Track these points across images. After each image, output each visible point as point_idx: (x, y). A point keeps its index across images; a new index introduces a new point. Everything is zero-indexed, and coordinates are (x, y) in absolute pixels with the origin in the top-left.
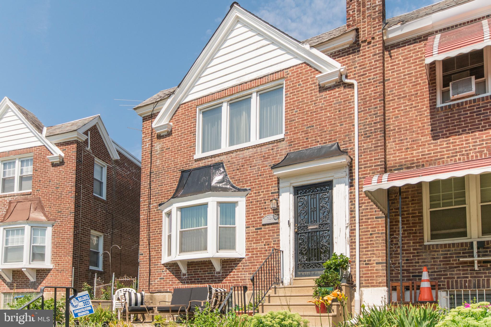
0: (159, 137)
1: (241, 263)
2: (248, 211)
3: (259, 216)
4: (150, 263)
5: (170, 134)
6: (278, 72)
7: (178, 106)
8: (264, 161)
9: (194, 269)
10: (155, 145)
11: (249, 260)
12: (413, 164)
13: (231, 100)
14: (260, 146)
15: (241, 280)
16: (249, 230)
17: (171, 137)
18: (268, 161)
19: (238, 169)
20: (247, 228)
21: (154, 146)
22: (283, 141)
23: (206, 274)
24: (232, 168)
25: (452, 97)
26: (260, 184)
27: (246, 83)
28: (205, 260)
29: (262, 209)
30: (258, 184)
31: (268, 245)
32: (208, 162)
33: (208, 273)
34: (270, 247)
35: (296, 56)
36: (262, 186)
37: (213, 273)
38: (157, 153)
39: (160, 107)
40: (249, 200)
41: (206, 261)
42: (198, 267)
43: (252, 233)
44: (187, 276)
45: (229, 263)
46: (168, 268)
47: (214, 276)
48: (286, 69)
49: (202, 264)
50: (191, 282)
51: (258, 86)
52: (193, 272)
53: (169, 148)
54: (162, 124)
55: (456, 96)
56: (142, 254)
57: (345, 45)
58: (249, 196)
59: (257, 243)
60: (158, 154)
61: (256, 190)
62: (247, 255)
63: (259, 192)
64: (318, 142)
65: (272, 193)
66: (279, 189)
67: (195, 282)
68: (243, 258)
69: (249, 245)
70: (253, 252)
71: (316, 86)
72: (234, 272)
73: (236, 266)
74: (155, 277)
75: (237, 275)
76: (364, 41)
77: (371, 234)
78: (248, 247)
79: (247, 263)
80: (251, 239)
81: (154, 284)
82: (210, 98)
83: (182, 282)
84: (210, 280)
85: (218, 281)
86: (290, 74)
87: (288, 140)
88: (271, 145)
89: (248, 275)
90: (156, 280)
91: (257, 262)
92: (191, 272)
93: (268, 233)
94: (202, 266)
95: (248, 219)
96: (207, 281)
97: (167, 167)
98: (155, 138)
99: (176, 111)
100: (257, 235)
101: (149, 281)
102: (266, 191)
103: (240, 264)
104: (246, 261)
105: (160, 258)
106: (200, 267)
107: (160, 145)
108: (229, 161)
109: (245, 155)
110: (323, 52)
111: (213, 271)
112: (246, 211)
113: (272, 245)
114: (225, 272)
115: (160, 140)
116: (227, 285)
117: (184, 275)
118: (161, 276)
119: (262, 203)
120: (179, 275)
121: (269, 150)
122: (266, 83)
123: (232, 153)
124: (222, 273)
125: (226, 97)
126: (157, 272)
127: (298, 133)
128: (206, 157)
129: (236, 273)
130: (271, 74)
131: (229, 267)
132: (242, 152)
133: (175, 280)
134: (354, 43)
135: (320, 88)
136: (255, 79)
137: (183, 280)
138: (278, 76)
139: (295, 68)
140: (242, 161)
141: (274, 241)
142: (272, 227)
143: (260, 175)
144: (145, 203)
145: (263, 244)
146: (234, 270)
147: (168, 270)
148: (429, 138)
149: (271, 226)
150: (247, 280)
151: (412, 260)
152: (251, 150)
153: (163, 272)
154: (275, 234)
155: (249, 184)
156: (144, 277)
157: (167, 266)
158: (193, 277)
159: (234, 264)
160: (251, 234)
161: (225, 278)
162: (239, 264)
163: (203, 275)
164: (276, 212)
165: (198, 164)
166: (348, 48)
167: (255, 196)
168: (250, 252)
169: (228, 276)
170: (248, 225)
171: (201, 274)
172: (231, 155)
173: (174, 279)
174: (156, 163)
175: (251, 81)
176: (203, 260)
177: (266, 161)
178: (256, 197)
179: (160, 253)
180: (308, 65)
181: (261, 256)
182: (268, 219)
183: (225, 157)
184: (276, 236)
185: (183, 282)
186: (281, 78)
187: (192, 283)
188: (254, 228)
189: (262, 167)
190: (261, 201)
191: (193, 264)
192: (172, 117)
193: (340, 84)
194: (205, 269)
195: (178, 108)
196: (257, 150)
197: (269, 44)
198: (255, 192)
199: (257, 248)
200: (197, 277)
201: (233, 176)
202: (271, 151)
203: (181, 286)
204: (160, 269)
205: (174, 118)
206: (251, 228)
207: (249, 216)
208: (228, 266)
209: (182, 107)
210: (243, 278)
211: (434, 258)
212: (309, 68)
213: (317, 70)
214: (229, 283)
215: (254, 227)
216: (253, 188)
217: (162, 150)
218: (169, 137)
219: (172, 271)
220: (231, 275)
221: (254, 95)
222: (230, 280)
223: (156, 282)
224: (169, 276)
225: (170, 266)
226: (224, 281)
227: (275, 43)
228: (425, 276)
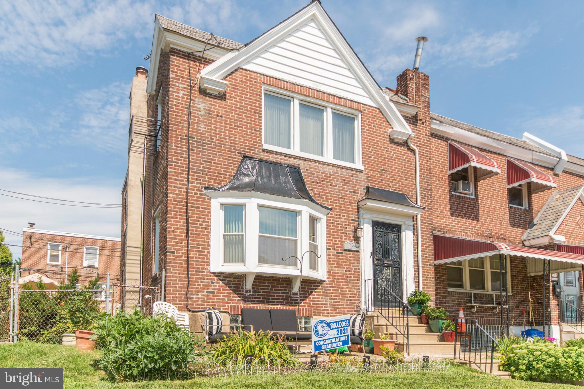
0: (203, 92)
1: (322, 286)
2: (329, 231)
3: (340, 240)
4: (188, 267)
5: (222, 97)
6: (356, 102)
7: (236, 68)
8: (344, 185)
9: (263, 286)
10: (197, 100)
11: (330, 284)
12: (441, 229)
13: (302, 100)
14: (340, 168)
15: (321, 304)
16: (330, 252)
17: (224, 103)
18: (348, 186)
19: (317, 183)
20: (328, 249)
21: (194, 101)
22: (362, 172)
23: (279, 293)
24: (311, 179)
25: (461, 190)
26: (341, 207)
27: (324, 93)
28: (278, 276)
29: (343, 233)
30: (339, 206)
31: (349, 271)
32: (281, 159)
33: (282, 293)
34: (351, 274)
35: (372, 97)
36: (342, 210)
37: (288, 293)
38: (200, 113)
39: (217, 56)
40: (330, 220)
41: (280, 278)
42: (268, 283)
43: (333, 255)
44: (252, 293)
45: (308, 284)
46: (221, 278)
47: (290, 297)
48: (363, 104)
49: (273, 280)
50: (258, 301)
51: (336, 104)
52: (261, 289)
53: (221, 116)
54: (213, 78)
55: (463, 191)
56: (173, 252)
57: (409, 114)
58: (329, 215)
59: (338, 267)
60: (201, 115)
61: (337, 212)
62: (328, 278)
63: (340, 215)
64: (390, 187)
65: (352, 220)
66: (358, 218)
67: (264, 301)
68: (324, 281)
69: (331, 268)
70: (334, 276)
71: (387, 135)
72: (314, 295)
73: (316, 289)
74: (198, 288)
75: (317, 298)
76: (420, 120)
77: (427, 277)
78: (329, 270)
79: (328, 287)
80: (332, 262)
81: (196, 298)
82: (282, 84)
83: (244, 301)
84: (285, 301)
85: (295, 303)
86: (366, 112)
87: (366, 174)
88: (351, 172)
89: (329, 300)
90: (200, 294)
91: (339, 288)
92: (258, 289)
93: (350, 260)
94: (274, 283)
95: (329, 240)
96: (280, 302)
97: (218, 140)
98: (195, 90)
99: (233, 73)
100: (338, 259)
101: (187, 294)
102: (347, 216)
103: (320, 287)
104: (327, 284)
105: (208, 263)
106: (271, 283)
107: (205, 104)
108: (307, 170)
109: (325, 170)
111: (289, 290)
112: (327, 231)
113: (353, 272)
114: (303, 294)
115: (205, 97)
116: (306, 309)
117: (247, 291)
118: (208, 289)
119: (343, 227)
120: (240, 291)
121: (349, 175)
122: (344, 106)
123: (311, 162)
124: (301, 294)
125: (300, 94)
126: (202, 282)
127: (374, 171)
128: (278, 152)
129: (316, 296)
130: (349, 100)
131: (308, 289)
132: (322, 166)
133: (233, 297)
134: (413, 117)
135: (390, 139)
136: (334, 96)
137: (246, 298)
138: (356, 106)
139: (370, 108)
140: (322, 175)
141: (355, 269)
142: (353, 254)
143: (341, 198)
144: (178, 176)
145: (344, 270)
146: (314, 293)
147: (221, 282)
148: (448, 213)
149: (352, 253)
150: (329, 306)
151: (442, 301)
152: (331, 167)
153: (212, 283)
154: (356, 262)
155: (330, 203)
156: (176, 287)
157: (220, 276)
158: (262, 295)
159: (314, 286)
160: (332, 257)
161: (303, 300)
162: (319, 286)
163: (275, 295)
164: (357, 240)
165: (267, 156)
166: (410, 118)
167: (336, 218)
168: (331, 275)
169: (307, 299)
170: (328, 246)
171: (272, 293)
172: (309, 163)
173: (231, 295)
174: (198, 126)
175: (329, 94)
176: (274, 276)
177: (346, 186)
178: (337, 220)
179: (207, 256)
180: (381, 112)
181: (342, 282)
182: (350, 245)
183: (303, 162)
184: (356, 264)
185: (245, 299)
186: (358, 110)
187: (259, 302)
188: (335, 251)
189: (343, 190)
190: (342, 225)
191: (261, 279)
192: (226, 77)
193: (405, 144)
194: (278, 287)
195: (236, 70)
196: (337, 170)
197: (345, 68)
198: (335, 213)
199: (338, 273)
200: (267, 295)
201: (312, 187)
202: (351, 178)
203: (242, 304)
204: (207, 279)
205: (228, 78)
206: (332, 250)
207: (330, 237)
208: (307, 287)
209: (242, 72)
210: (324, 303)
211: (453, 301)
212: (381, 116)
213: (388, 122)
214: (308, 306)
215: (335, 249)
216: (334, 209)
217: (209, 114)
218: (220, 101)
219: (228, 284)
220: (310, 298)
221: (329, 110)
222: (310, 304)
223: (200, 296)
224: (223, 290)
225: (224, 277)
226: (302, 304)
227: (353, 72)
228: (461, 314)
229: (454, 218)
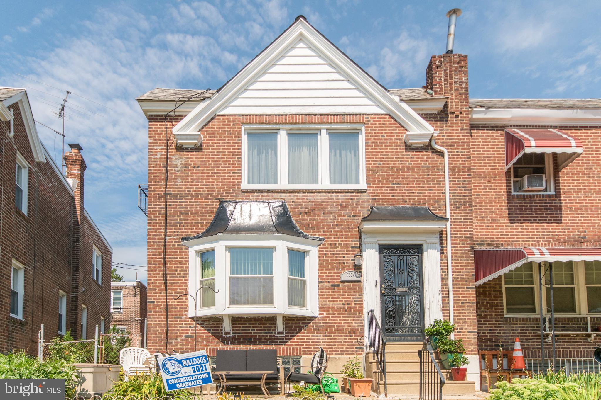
0: (180, 148)
1: (313, 323)
2: (321, 264)
3: (335, 271)
4: (167, 315)
5: (198, 148)
6: (356, 115)
7: (213, 116)
8: (341, 210)
9: (243, 327)
10: (174, 158)
11: (323, 320)
12: (493, 241)
13: (291, 130)
14: (336, 192)
15: (312, 342)
16: (323, 286)
17: (200, 153)
18: (346, 211)
19: (306, 213)
20: (319, 282)
21: (171, 159)
22: (365, 192)
23: (262, 333)
24: (298, 211)
25: (526, 188)
26: (337, 235)
27: (315, 115)
28: (260, 316)
29: (340, 263)
30: (334, 235)
31: (348, 304)
32: (262, 196)
33: (265, 333)
34: (351, 307)
35: (379, 104)
36: (339, 238)
37: (272, 333)
38: (176, 169)
39: (188, 110)
40: (323, 251)
41: (262, 318)
42: (249, 324)
43: (327, 289)
44: (231, 335)
45: (296, 322)
46: (200, 322)
47: (274, 336)
48: (366, 114)
49: (255, 321)
50: (237, 343)
51: (331, 123)
52: (242, 330)
53: (198, 167)
54: (187, 132)
55: (530, 189)
56: (153, 302)
57: (433, 110)
58: (322, 246)
59: (334, 301)
60: (178, 171)
61: (332, 241)
62: (320, 314)
63: (335, 244)
64: (406, 202)
65: (352, 247)
66: (360, 244)
67: (245, 343)
68: (316, 317)
69: (324, 303)
70: (328, 311)
71: (402, 143)
72: (304, 333)
73: (305, 326)
74: (176, 333)
75: (307, 336)
76: (452, 113)
77: (462, 303)
78: (322, 305)
79: (320, 323)
80: (325, 296)
81: (175, 343)
82: (263, 119)
83: (224, 343)
84: (268, 341)
85: (280, 342)
86: (371, 122)
87: (371, 193)
88: (350, 194)
89: (322, 337)
90: (179, 338)
91: (335, 323)
92: (238, 330)
93: (348, 292)
94: (256, 324)
95: (321, 273)
96: (263, 342)
97: (195, 191)
98: (172, 149)
99: (209, 122)
100: (333, 292)
101: (167, 339)
102: (344, 244)
103: (311, 324)
104: (319, 320)
105: (186, 309)
106: (253, 324)
107: (181, 160)
108: (293, 202)
109: (316, 198)
110: (415, 110)
111: (273, 330)
112: (319, 264)
113: (353, 305)
114: (290, 333)
115: (181, 153)
116: (293, 348)
117: (226, 333)
118: (187, 333)
119: (340, 257)
120: (219, 333)
121: (347, 199)
122: (340, 123)
123: (298, 193)
124: (286, 333)
125: (286, 123)
126: (180, 327)
127: (382, 187)
128: (259, 190)
129: (305, 334)
130: (347, 115)
131: (295, 327)
132: (311, 194)
133: (212, 340)
134: (441, 111)
135: (406, 146)
136: (328, 115)
137: (226, 339)
138: (357, 119)
139: (377, 116)
140: (311, 205)
141: (355, 301)
142: (353, 285)
143: (337, 225)
144: (156, 232)
145: (342, 303)
146: (303, 331)
147: (199, 326)
148: (506, 220)
149: (351, 284)
150: (321, 343)
151: (494, 330)
152: (323, 194)
153: (190, 327)
154: (357, 294)
155: (322, 233)
156: (156, 334)
157: (198, 321)
158: (242, 336)
159: (303, 323)
160: (325, 290)
161: (290, 339)
162: (309, 323)
163: (257, 335)
164: (358, 269)
165: (246, 196)
166: (436, 114)
168: (324, 311)
169: (295, 338)
170: (321, 279)
171: (254, 333)
172: (296, 194)
173: (210, 338)
174: (175, 182)
175: (321, 115)
176: (256, 316)
177: (343, 210)
178: (332, 249)
179: (185, 302)
180: (392, 118)
181: (340, 317)
182: (349, 275)
183: (288, 195)
184: (357, 296)
185: (225, 341)
186: (360, 123)
187: (239, 343)
188: (330, 284)
189: (338, 217)
190: (338, 254)
191: (241, 321)
192: (203, 128)
193: (428, 147)
194: (261, 327)
195: (213, 119)
196: (331, 196)
197: (343, 80)
198: (329, 243)
199: (334, 307)
200: (248, 336)
201: (300, 219)
202: (350, 201)
203: (221, 347)
204: (186, 324)
205: (205, 129)
206: (325, 284)
207: (322, 270)
208: (294, 325)
209: (219, 119)
210: (316, 340)
211: (513, 330)
212: (393, 122)
213: (403, 127)
214: (296, 345)
215: (329, 282)
216: (328, 238)
217: (186, 167)
218: (197, 153)
219: (206, 327)
220: (299, 336)
221: (324, 132)
222: (298, 342)
223: (179, 340)
224: (202, 333)
225: (202, 321)
226: (289, 343)
227: (352, 82)
228: (518, 345)
229: (515, 225)
